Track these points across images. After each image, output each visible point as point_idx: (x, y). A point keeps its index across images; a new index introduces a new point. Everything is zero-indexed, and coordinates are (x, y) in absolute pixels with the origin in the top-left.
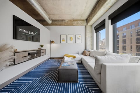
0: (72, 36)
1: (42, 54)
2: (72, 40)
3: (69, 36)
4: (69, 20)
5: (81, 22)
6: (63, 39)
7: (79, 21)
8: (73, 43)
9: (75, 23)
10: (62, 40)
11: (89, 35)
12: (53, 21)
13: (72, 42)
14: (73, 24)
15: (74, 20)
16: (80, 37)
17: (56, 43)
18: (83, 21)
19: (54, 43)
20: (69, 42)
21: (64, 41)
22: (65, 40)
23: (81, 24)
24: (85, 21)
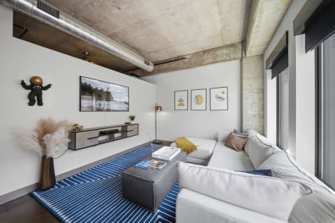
0: (203, 93)
1: (129, 134)
2: (202, 102)
3: (195, 93)
4: (193, 55)
5: (225, 51)
6: (180, 100)
7: (218, 52)
8: (204, 108)
9: (209, 57)
10: (177, 103)
11: (251, 84)
12: (155, 64)
13: (202, 106)
14: (203, 61)
15: (205, 52)
16: (223, 93)
17: (166, 110)
18: (232, 49)
19: (161, 110)
20: (195, 106)
21: (183, 105)
22: (185, 103)
23: (225, 57)
24: (240, 47)
